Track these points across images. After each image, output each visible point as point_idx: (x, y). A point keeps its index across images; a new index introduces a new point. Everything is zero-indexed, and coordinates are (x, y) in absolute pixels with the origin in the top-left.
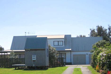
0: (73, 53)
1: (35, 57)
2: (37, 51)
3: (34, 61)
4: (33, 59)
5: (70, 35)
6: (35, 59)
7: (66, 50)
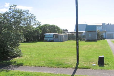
0: (107, 33)
1: (91, 35)
2: (92, 32)
3: (90, 37)
4: (90, 36)
5: (105, 24)
6: (91, 36)
7: (103, 31)
